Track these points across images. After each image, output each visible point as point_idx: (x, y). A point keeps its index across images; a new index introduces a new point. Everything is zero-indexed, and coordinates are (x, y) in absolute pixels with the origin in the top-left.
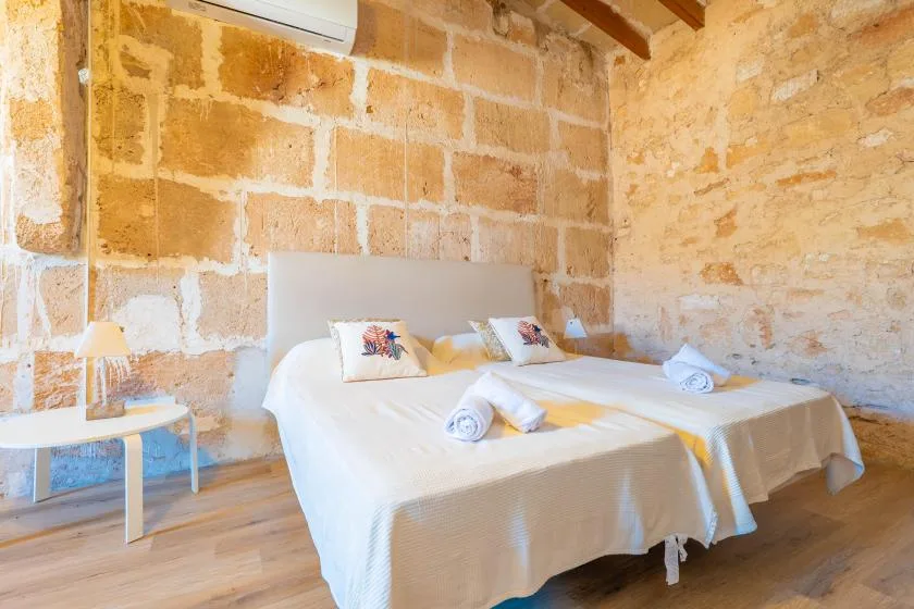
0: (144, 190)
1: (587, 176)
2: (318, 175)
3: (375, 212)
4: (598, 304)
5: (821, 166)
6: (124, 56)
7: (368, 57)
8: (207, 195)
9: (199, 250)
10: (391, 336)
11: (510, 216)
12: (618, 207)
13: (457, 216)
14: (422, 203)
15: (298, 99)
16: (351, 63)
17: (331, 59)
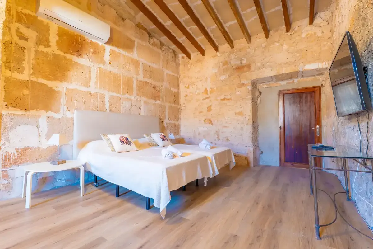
0: (25, 84)
1: (174, 90)
2: (92, 83)
3: (112, 98)
4: (176, 129)
5: (229, 97)
6: (17, 31)
7: (110, 45)
8: (51, 88)
9: (47, 108)
10: (127, 139)
11: (152, 101)
12: (182, 100)
13: (137, 100)
14: (127, 95)
15: (86, 56)
16: (104, 47)
17: (97, 44)
